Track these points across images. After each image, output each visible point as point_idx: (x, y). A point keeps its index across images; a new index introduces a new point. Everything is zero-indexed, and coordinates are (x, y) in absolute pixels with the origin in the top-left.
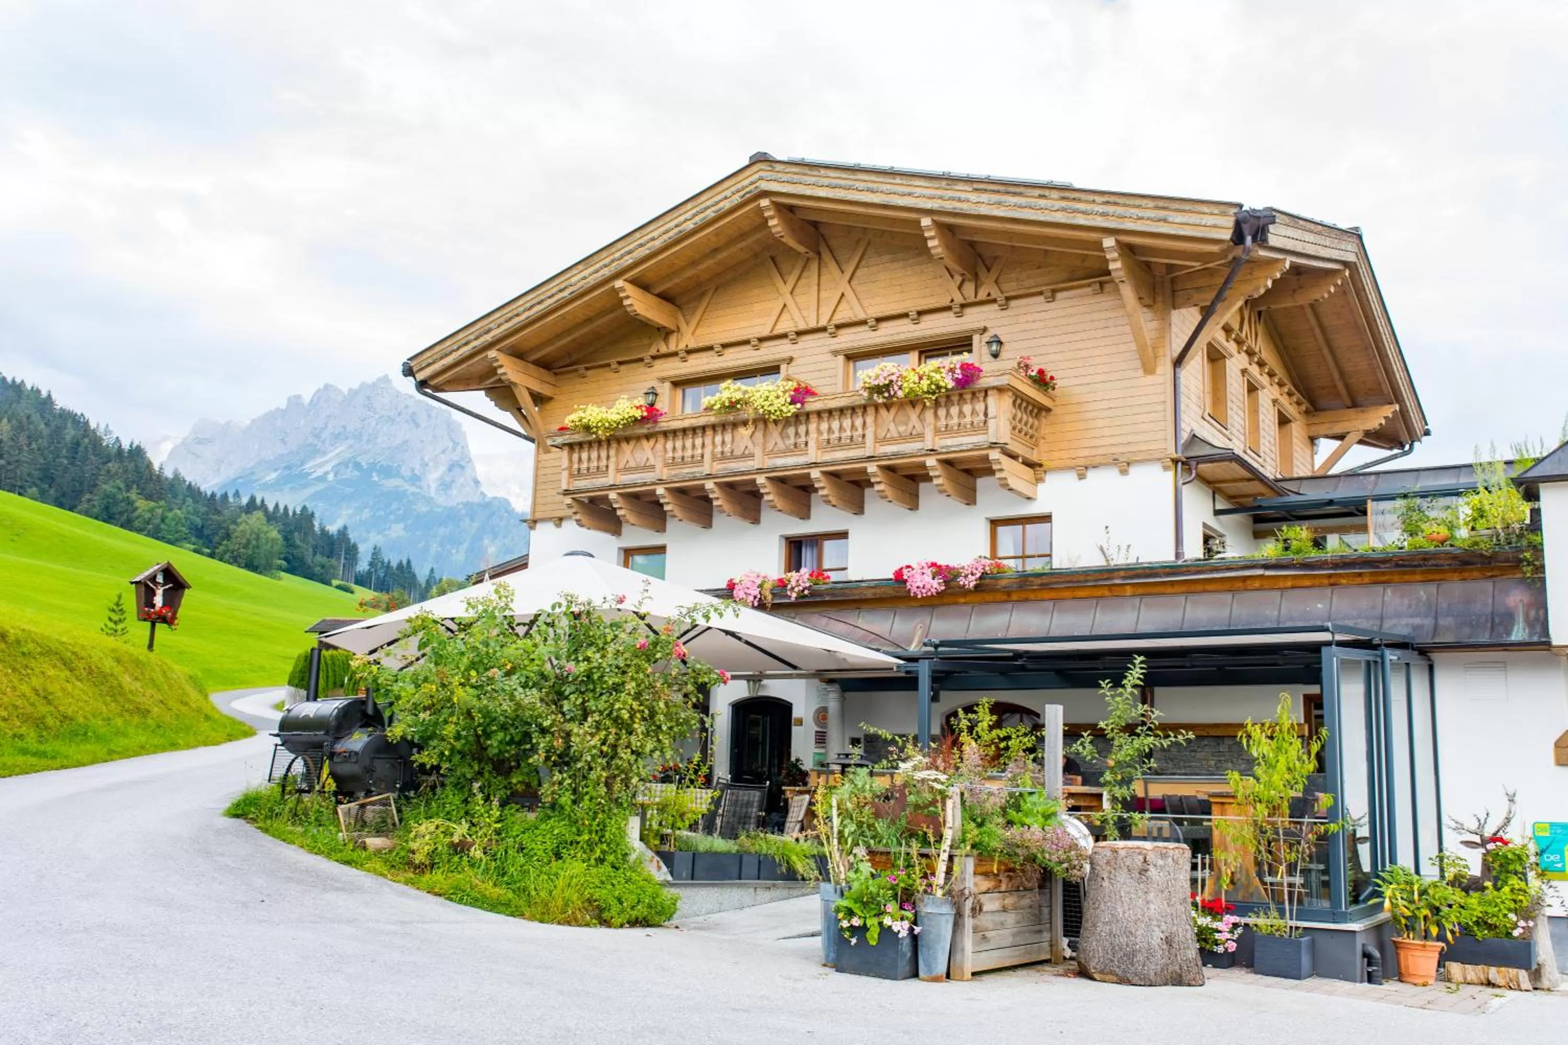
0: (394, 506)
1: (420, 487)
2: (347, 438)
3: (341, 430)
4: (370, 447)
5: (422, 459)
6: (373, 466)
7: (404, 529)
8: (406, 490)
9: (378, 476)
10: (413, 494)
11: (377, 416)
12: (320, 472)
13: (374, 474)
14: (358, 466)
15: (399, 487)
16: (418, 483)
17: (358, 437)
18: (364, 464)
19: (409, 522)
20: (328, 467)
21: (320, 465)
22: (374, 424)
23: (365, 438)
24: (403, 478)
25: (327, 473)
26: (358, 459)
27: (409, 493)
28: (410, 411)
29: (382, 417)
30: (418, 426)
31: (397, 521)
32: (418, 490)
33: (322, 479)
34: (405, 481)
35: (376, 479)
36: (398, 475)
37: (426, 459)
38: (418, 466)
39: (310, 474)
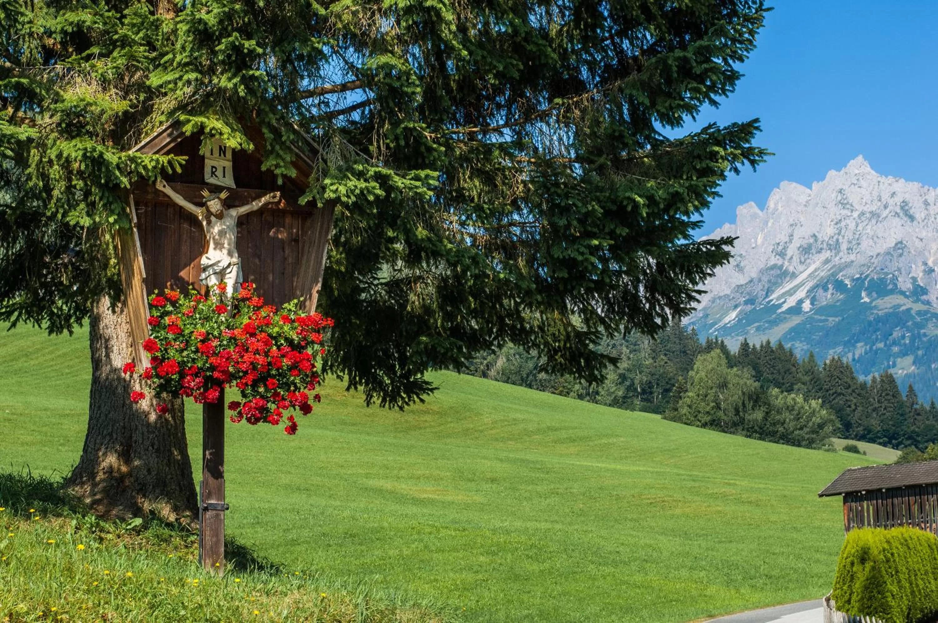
0: (896, 334)
1: (928, 303)
2: (820, 251)
3: (812, 240)
4: (852, 257)
5: (925, 264)
6: (859, 282)
7: (914, 363)
8: (909, 310)
9: (868, 295)
10: (919, 313)
11: (855, 214)
12: (791, 302)
13: (863, 294)
14: (840, 286)
15: (899, 306)
16: (924, 297)
17: (835, 247)
18: (847, 282)
19: (920, 353)
20: (801, 294)
21: (791, 293)
22: (852, 226)
23: (844, 247)
24: (903, 293)
25: (801, 302)
26: (840, 277)
27: (913, 312)
28: (898, 199)
29: (863, 214)
30: (912, 218)
31: (904, 354)
32: (925, 308)
33: (796, 310)
34: (907, 297)
35: (867, 300)
36: (896, 290)
37: (930, 263)
38: (921, 275)
39: (780, 306)
